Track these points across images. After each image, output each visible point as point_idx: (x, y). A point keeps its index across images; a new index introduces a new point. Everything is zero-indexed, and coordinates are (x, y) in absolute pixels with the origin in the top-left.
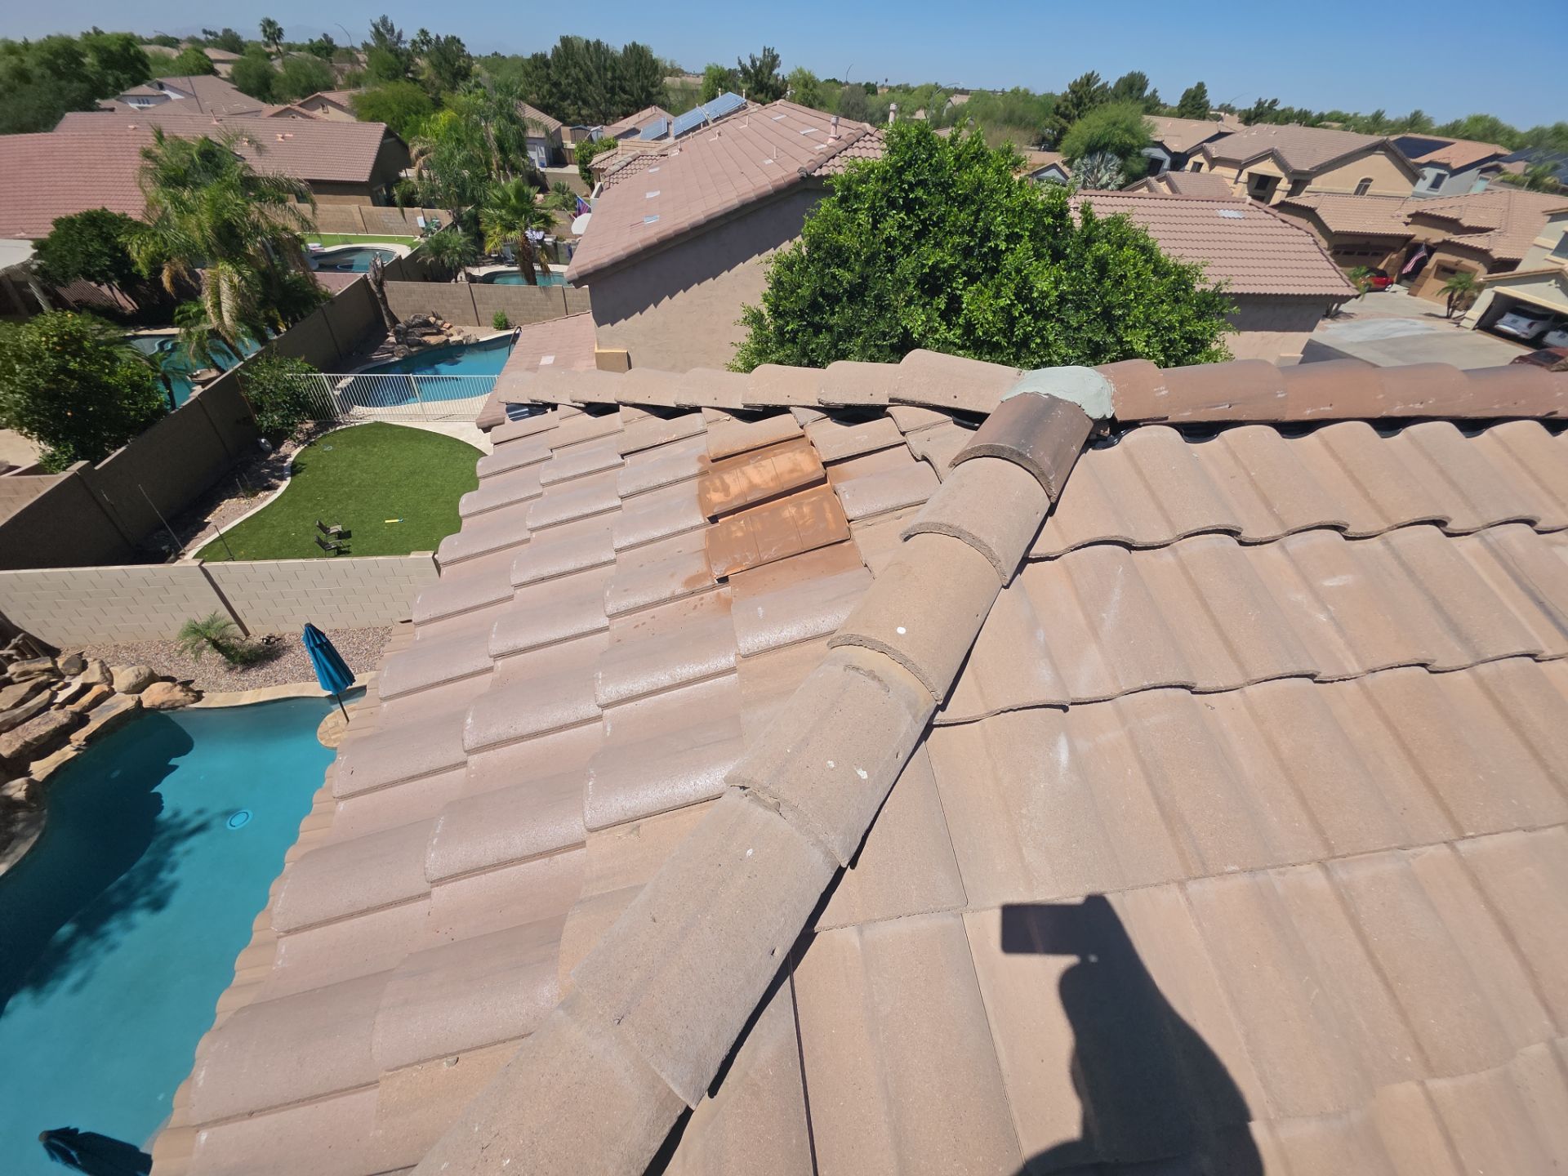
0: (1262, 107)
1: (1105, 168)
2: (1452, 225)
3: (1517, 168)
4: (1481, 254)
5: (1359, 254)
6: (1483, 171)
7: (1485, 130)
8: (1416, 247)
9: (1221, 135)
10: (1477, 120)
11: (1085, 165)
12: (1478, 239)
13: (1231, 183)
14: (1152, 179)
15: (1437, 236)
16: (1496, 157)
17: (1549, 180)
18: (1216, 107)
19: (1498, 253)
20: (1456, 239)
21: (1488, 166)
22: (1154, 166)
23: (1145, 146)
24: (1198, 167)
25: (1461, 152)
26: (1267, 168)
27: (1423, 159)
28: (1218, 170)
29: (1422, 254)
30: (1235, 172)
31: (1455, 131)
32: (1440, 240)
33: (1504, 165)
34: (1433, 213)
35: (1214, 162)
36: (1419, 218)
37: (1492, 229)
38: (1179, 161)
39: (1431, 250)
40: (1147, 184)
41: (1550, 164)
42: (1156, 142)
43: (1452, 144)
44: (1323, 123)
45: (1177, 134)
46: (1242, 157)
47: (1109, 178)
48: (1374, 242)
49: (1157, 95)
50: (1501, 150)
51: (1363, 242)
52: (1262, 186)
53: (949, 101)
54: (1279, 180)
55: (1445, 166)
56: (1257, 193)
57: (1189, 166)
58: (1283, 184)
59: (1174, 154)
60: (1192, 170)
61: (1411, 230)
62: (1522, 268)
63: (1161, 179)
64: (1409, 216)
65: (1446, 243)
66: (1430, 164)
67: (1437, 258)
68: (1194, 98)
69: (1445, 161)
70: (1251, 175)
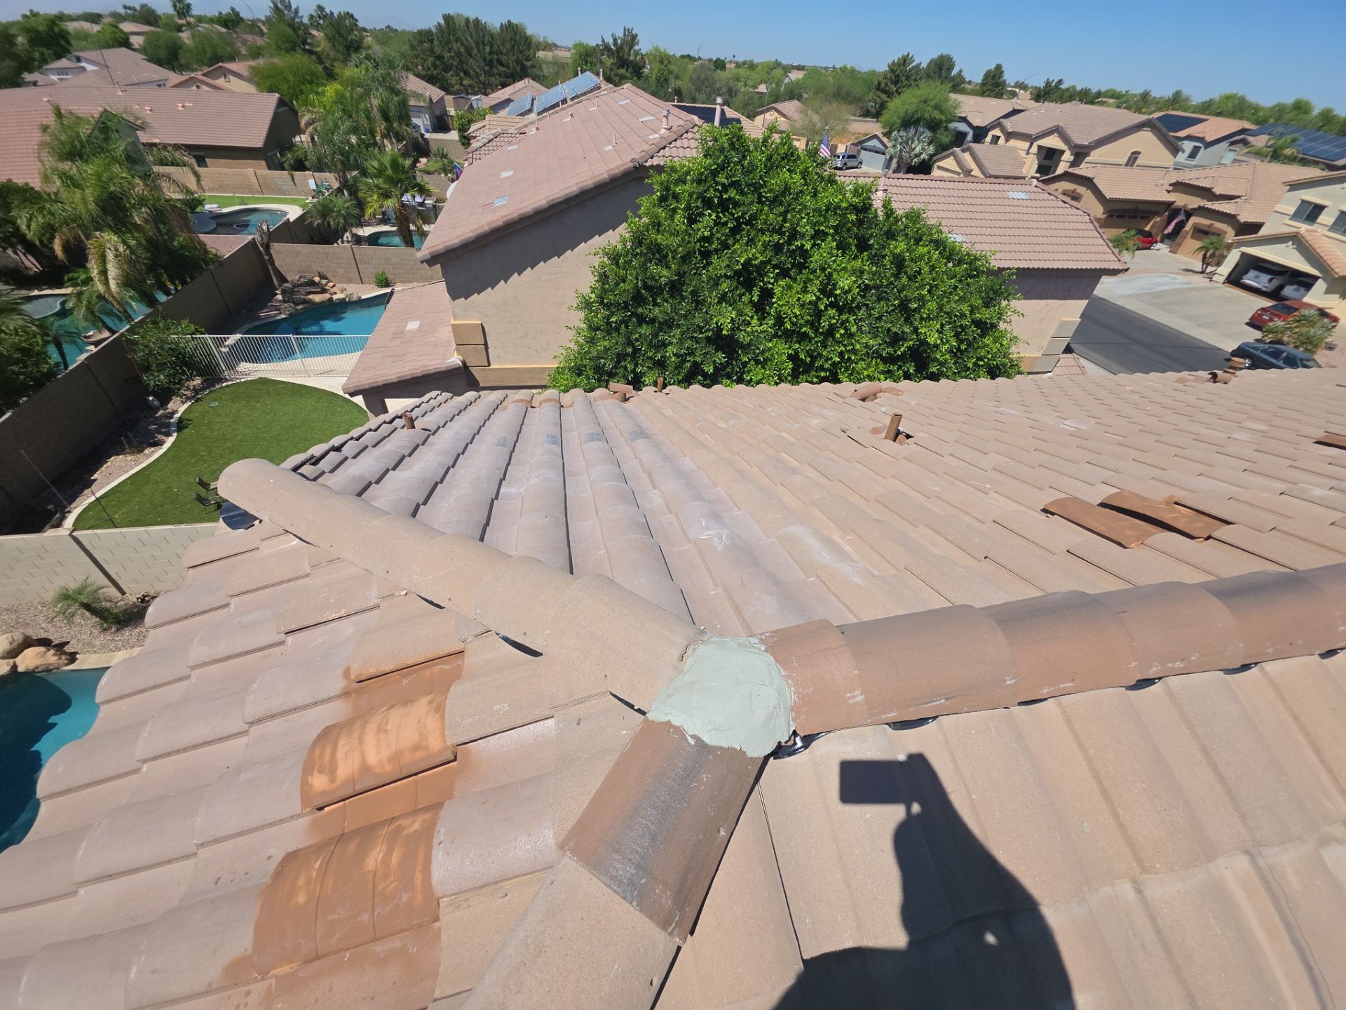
0: (1050, 86)
1: (918, 139)
2: (1206, 193)
3: (1260, 141)
4: (1230, 218)
5: (1130, 217)
6: (1232, 144)
7: (1234, 107)
8: (1176, 212)
9: (1015, 112)
10: (1229, 98)
11: (902, 137)
12: (1228, 205)
13: (1023, 154)
14: (957, 150)
15: (1193, 202)
16: (1243, 131)
17: (1288, 152)
18: (1013, 84)
19: (1244, 217)
20: (1209, 205)
21: (1237, 139)
22: (959, 139)
23: (952, 121)
24: (996, 139)
25: (1214, 127)
26: (1053, 142)
27: (1182, 134)
28: (1013, 142)
29: (1181, 217)
30: (1026, 145)
31: (1210, 108)
32: (1197, 206)
33: (1250, 139)
34: (1191, 183)
35: (1009, 136)
36: (1179, 186)
37: (1239, 197)
38: (980, 134)
39: (1189, 214)
40: (953, 154)
41: (1289, 138)
42: (961, 118)
43: (1207, 120)
44: (1100, 100)
45: (978, 110)
46: (1033, 131)
47: (921, 148)
48: (1141, 207)
49: (962, 74)
50: (1247, 125)
51: (1132, 207)
52: (1049, 158)
53: (787, 76)
54: (1063, 152)
55: (1201, 139)
56: (1047, 162)
57: (988, 138)
58: (1066, 156)
59: (976, 128)
60: (991, 142)
61: (1171, 197)
62: (1265, 231)
63: (965, 150)
64: (1171, 185)
65: (1200, 208)
66: (1188, 137)
67: (1195, 220)
68: (994, 78)
69: (1199, 135)
70: (1040, 147)
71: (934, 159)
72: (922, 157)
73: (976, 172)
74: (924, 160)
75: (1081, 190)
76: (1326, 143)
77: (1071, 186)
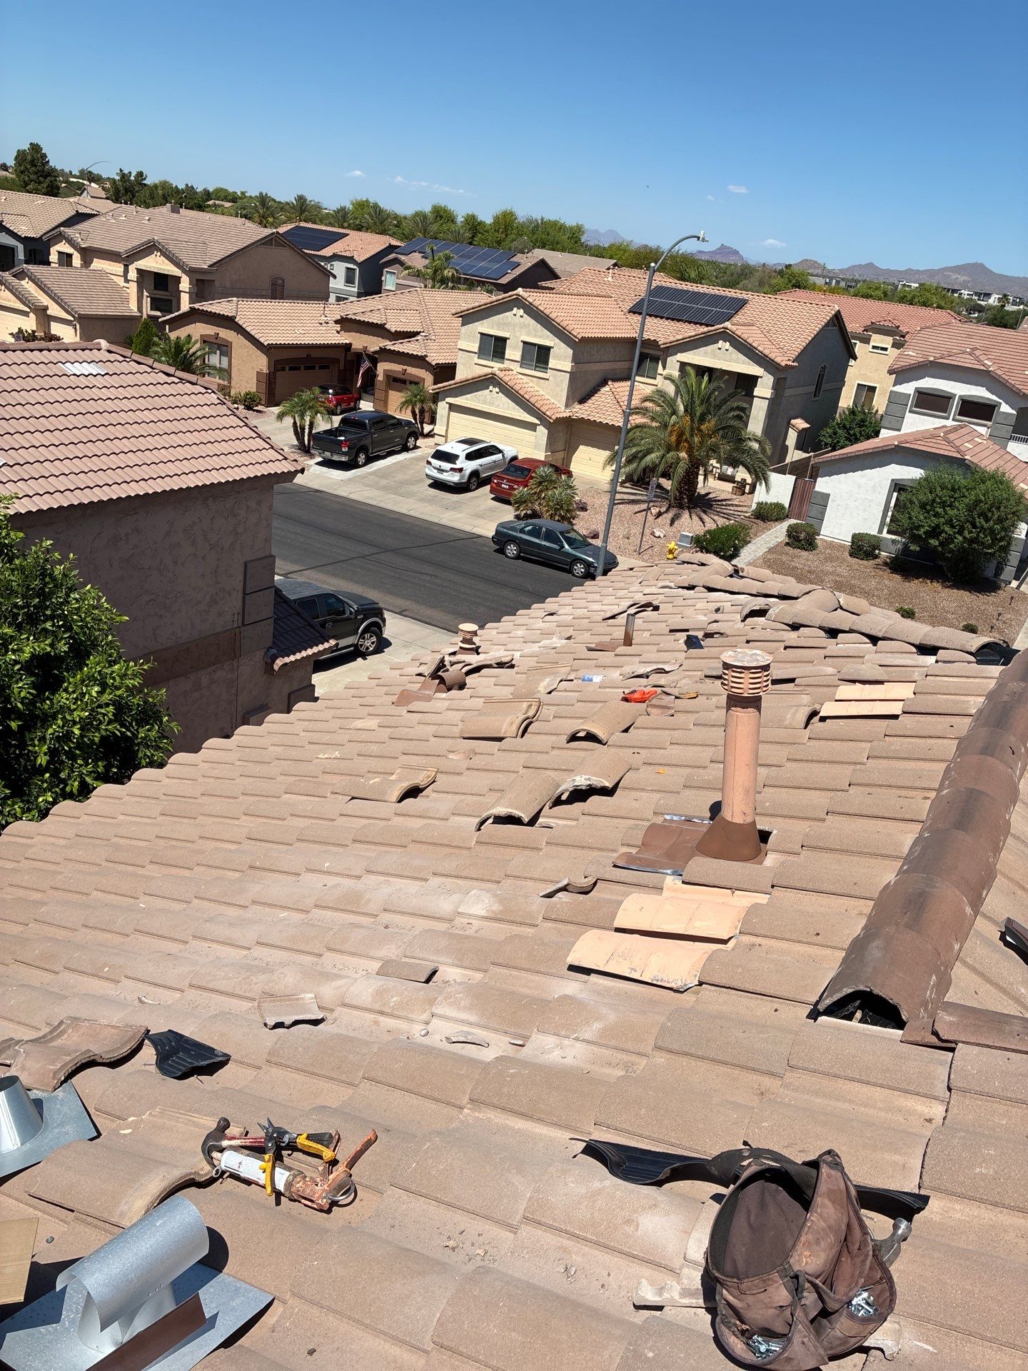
0: (129, 180)
2: (378, 329)
3: (415, 261)
4: (420, 361)
5: (306, 368)
7: (372, 218)
8: (359, 357)
9: (79, 218)
10: (362, 205)
12: (409, 344)
13: (121, 281)
14: (6, 274)
15: (373, 344)
16: (391, 249)
17: (448, 273)
18: (76, 172)
19: (435, 359)
20: (389, 345)
21: (390, 259)
24: (66, 259)
25: (359, 244)
26: (155, 263)
27: (327, 252)
28: (97, 264)
29: (366, 365)
30: (118, 268)
32: (378, 348)
33: (403, 258)
34: (358, 318)
35: (89, 254)
36: (346, 323)
37: (418, 333)
38: (37, 251)
39: (374, 359)
41: (443, 255)
43: (348, 235)
44: (211, 202)
45: (20, 212)
46: (122, 247)
48: (314, 354)
50: (395, 242)
51: (303, 354)
52: (160, 286)
54: (178, 279)
55: (350, 259)
56: (161, 294)
57: (54, 257)
58: (185, 284)
59: (26, 240)
60: (60, 263)
61: (344, 339)
62: (461, 375)
63: (20, 275)
64: (337, 322)
65: (383, 351)
66: (336, 257)
67: (382, 367)
68: (33, 163)
69: (347, 254)
70: (139, 271)
73: (54, 310)
75: (226, 334)
76: (482, 258)
77: (209, 330)
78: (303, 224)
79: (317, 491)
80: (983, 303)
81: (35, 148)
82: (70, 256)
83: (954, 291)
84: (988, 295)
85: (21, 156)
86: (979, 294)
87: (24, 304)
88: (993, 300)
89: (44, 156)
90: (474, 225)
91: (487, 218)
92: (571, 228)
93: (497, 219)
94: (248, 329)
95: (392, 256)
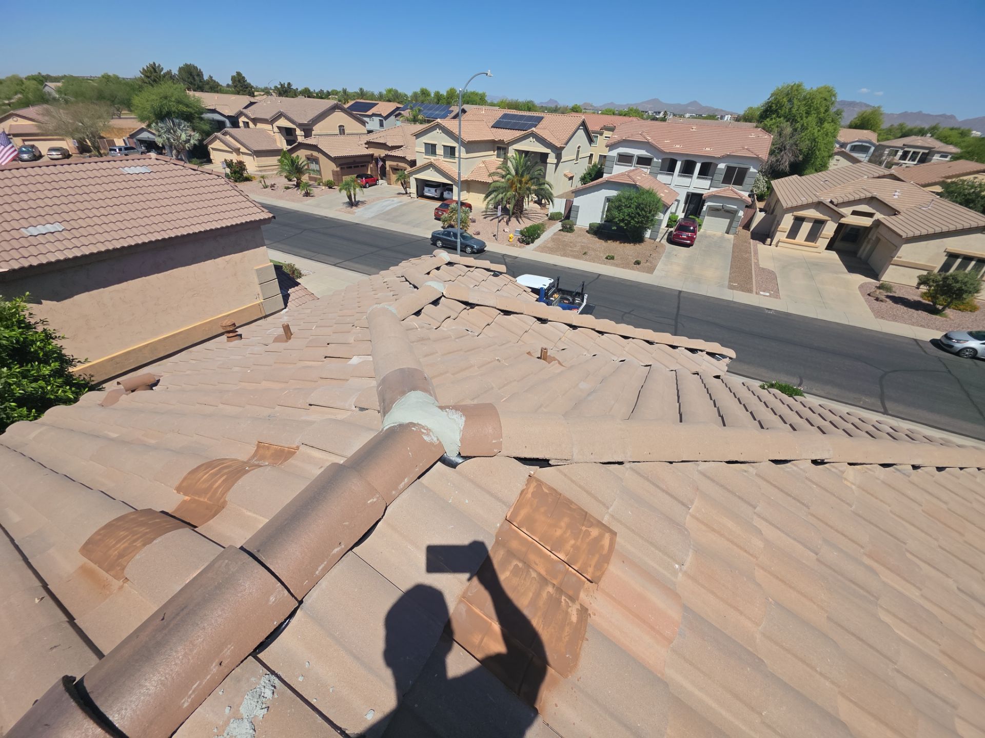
0: (284, 87)
1: (179, 128)
2: (383, 146)
3: (407, 113)
4: (403, 159)
5: (355, 167)
6: (396, 116)
7: (393, 96)
8: (377, 160)
9: (252, 104)
10: (390, 91)
11: (162, 128)
12: (398, 152)
13: (272, 133)
14: (219, 134)
15: (382, 153)
16: (398, 108)
17: (420, 117)
19: (409, 158)
20: (390, 153)
21: (396, 113)
22: (220, 126)
23: (202, 113)
24: (246, 125)
25: (384, 108)
26: (283, 123)
27: (369, 113)
28: (259, 126)
29: (380, 163)
30: (269, 127)
31: (381, 97)
32: (384, 155)
33: (402, 112)
34: (374, 141)
35: (255, 121)
36: (370, 144)
37: (402, 146)
38: (234, 121)
39: (384, 160)
40: (216, 138)
41: (416, 108)
42: (209, 110)
43: (378, 104)
45: (229, 104)
46: (268, 116)
47: (187, 135)
48: (358, 160)
49: (213, 79)
50: (399, 106)
51: (351, 160)
52: (288, 133)
53: (46, 85)
54: (295, 129)
55: (380, 115)
56: (290, 138)
57: (241, 124)
58: (299, 132)
59: (229, 117)
60: (245, 127)
61: (370, 151)
62: (419, 164)
63: (225, 134)
64: (366, 144)
65: (387, 156)
66: (374, 115)
67: (388, 163)
68: (239, 81)
69: (379, 113)
70: (279, 128)
71: (205, 143)
72: (192, 142)
73: (243, 150)
74: (195, 145)
75: (315, 154)
76: (436, 110)
77: (308, 152)
78: (358, 101)
79: (357, 224)
80: (658, 116)
81: (239, 74)
82: (248, 123)
83: (647, 112)
84: (659, 113)
85: (233, 78)
86: (656, 112)
87: (229, 147)
88: (661, 115)
89: (244, 78)
90: (438, 95)
91: (444, 92)
92: (481, 94)
93: (448, 92)
94: (324, 150)
95: (397, 112)
